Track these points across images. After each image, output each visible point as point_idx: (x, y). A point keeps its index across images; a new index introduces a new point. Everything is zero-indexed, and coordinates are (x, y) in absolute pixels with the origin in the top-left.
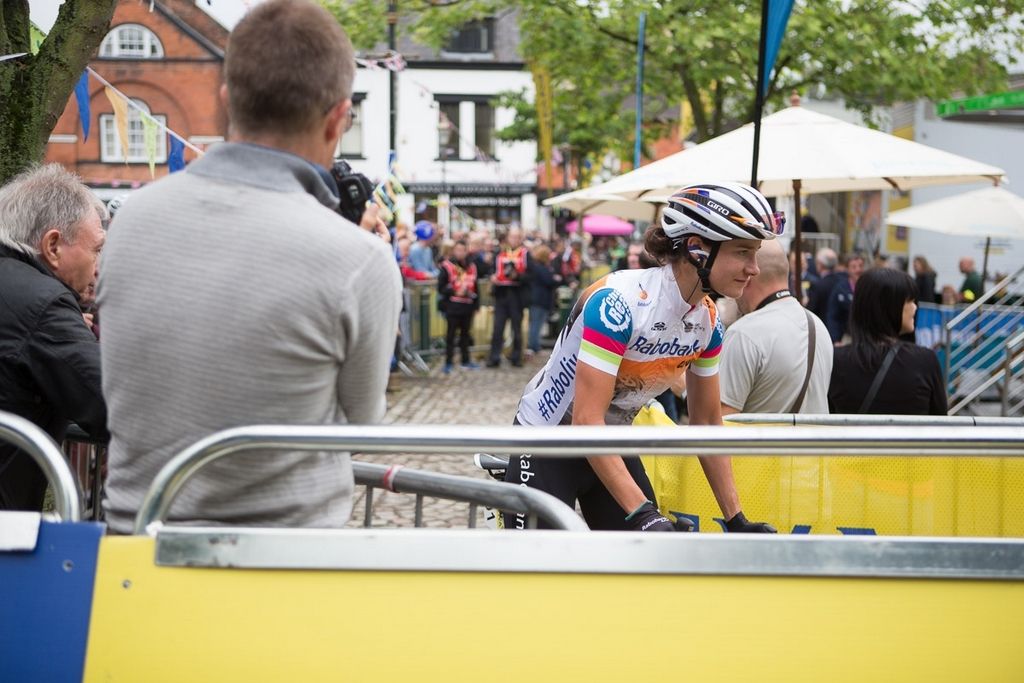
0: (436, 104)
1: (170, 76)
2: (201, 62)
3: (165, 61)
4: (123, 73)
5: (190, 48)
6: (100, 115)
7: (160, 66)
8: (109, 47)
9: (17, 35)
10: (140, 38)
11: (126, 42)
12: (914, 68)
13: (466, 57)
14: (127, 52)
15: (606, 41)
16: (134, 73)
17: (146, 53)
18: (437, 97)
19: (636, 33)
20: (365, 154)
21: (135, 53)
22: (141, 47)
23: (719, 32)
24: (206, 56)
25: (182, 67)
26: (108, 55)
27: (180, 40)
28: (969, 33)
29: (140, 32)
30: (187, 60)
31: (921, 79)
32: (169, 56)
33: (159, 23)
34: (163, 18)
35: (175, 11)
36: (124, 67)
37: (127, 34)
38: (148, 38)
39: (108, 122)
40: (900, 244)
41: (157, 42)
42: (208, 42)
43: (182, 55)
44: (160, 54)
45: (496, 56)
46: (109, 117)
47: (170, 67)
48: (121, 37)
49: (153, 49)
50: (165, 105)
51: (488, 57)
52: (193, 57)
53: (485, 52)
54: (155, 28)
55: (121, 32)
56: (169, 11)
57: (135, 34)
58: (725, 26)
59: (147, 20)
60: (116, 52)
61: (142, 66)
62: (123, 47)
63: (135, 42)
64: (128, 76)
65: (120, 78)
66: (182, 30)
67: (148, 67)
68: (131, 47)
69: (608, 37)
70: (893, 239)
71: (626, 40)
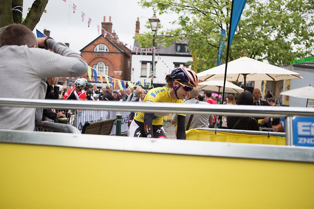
0: (174, 65)
1: (110, 56)
2: (117, 53)
3: (109, 53)
4: (99, 55)
5: (115, 50)
6: (93, 65)
7: (108, 54)
8: (96, 49)
9: (17, 21)
10: (104, 47)
11: (100, 48)
12: (289, 55)
13: (182, 54)
14: (100, 50)
15: (211, 47)
16: (102, 55)
17: (105, 51)
18: (174, 63)
19: (217, 45)
20: (156, 76)
21: (102, 51)
22: (104, 49)
23: (237, 45)
24: (119, 52)
25: (113, 54)
26: (96, 51)
27: (113, 48)
28: (305, 48)
29: (104, 46)
30: (114, 53)
31: (291, 58)
32: (110, 51)
33: (108, 44)
34: (109, 43)
35: (113, 41)
36: (100, 54)
37: (101, 46)
38: (105, 47)
39: (95, 67)
40: (287, 101)
41: (107, 48)
42: (119, 48)
43: (113, 51)
44: (108, 51)
45: (189, 53)
46: (95, 66)
47: (110, 54)
48: (99, 47)
49: (107, 50)
50: (109, 63)
51: (187, 54)
52: (116, 52)
53: (187, 52)
54: (107, 45)
55: (99, 46)
56: (111, 41)
57: (103, 46)
58: (239, 43)
59: (106, 43)
60: (98, 50)
61: (104, 54)
62: (100, 49)
63: (103, 48)
64: (100, 56)
65: (99, 57)
66: (114, 46)
67: (105, 54)
68: (101, 49)
69: (211, 46)
70: (286, 100)
71: (215, 47)
